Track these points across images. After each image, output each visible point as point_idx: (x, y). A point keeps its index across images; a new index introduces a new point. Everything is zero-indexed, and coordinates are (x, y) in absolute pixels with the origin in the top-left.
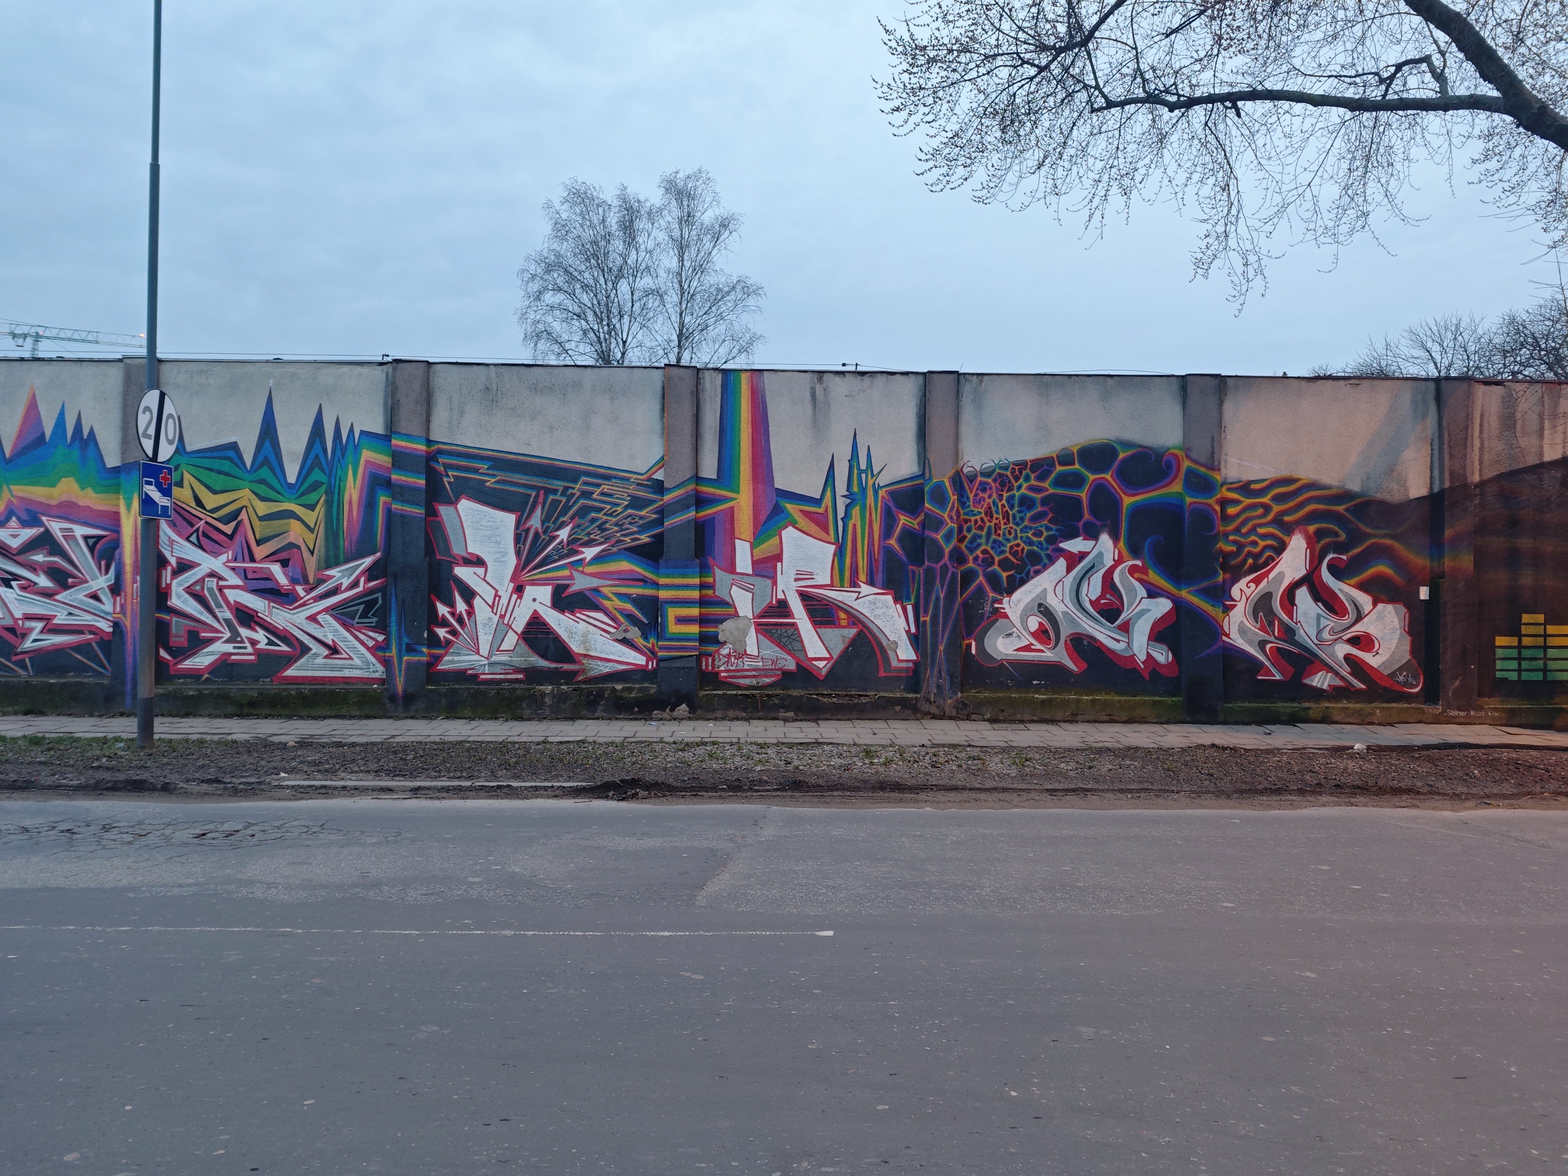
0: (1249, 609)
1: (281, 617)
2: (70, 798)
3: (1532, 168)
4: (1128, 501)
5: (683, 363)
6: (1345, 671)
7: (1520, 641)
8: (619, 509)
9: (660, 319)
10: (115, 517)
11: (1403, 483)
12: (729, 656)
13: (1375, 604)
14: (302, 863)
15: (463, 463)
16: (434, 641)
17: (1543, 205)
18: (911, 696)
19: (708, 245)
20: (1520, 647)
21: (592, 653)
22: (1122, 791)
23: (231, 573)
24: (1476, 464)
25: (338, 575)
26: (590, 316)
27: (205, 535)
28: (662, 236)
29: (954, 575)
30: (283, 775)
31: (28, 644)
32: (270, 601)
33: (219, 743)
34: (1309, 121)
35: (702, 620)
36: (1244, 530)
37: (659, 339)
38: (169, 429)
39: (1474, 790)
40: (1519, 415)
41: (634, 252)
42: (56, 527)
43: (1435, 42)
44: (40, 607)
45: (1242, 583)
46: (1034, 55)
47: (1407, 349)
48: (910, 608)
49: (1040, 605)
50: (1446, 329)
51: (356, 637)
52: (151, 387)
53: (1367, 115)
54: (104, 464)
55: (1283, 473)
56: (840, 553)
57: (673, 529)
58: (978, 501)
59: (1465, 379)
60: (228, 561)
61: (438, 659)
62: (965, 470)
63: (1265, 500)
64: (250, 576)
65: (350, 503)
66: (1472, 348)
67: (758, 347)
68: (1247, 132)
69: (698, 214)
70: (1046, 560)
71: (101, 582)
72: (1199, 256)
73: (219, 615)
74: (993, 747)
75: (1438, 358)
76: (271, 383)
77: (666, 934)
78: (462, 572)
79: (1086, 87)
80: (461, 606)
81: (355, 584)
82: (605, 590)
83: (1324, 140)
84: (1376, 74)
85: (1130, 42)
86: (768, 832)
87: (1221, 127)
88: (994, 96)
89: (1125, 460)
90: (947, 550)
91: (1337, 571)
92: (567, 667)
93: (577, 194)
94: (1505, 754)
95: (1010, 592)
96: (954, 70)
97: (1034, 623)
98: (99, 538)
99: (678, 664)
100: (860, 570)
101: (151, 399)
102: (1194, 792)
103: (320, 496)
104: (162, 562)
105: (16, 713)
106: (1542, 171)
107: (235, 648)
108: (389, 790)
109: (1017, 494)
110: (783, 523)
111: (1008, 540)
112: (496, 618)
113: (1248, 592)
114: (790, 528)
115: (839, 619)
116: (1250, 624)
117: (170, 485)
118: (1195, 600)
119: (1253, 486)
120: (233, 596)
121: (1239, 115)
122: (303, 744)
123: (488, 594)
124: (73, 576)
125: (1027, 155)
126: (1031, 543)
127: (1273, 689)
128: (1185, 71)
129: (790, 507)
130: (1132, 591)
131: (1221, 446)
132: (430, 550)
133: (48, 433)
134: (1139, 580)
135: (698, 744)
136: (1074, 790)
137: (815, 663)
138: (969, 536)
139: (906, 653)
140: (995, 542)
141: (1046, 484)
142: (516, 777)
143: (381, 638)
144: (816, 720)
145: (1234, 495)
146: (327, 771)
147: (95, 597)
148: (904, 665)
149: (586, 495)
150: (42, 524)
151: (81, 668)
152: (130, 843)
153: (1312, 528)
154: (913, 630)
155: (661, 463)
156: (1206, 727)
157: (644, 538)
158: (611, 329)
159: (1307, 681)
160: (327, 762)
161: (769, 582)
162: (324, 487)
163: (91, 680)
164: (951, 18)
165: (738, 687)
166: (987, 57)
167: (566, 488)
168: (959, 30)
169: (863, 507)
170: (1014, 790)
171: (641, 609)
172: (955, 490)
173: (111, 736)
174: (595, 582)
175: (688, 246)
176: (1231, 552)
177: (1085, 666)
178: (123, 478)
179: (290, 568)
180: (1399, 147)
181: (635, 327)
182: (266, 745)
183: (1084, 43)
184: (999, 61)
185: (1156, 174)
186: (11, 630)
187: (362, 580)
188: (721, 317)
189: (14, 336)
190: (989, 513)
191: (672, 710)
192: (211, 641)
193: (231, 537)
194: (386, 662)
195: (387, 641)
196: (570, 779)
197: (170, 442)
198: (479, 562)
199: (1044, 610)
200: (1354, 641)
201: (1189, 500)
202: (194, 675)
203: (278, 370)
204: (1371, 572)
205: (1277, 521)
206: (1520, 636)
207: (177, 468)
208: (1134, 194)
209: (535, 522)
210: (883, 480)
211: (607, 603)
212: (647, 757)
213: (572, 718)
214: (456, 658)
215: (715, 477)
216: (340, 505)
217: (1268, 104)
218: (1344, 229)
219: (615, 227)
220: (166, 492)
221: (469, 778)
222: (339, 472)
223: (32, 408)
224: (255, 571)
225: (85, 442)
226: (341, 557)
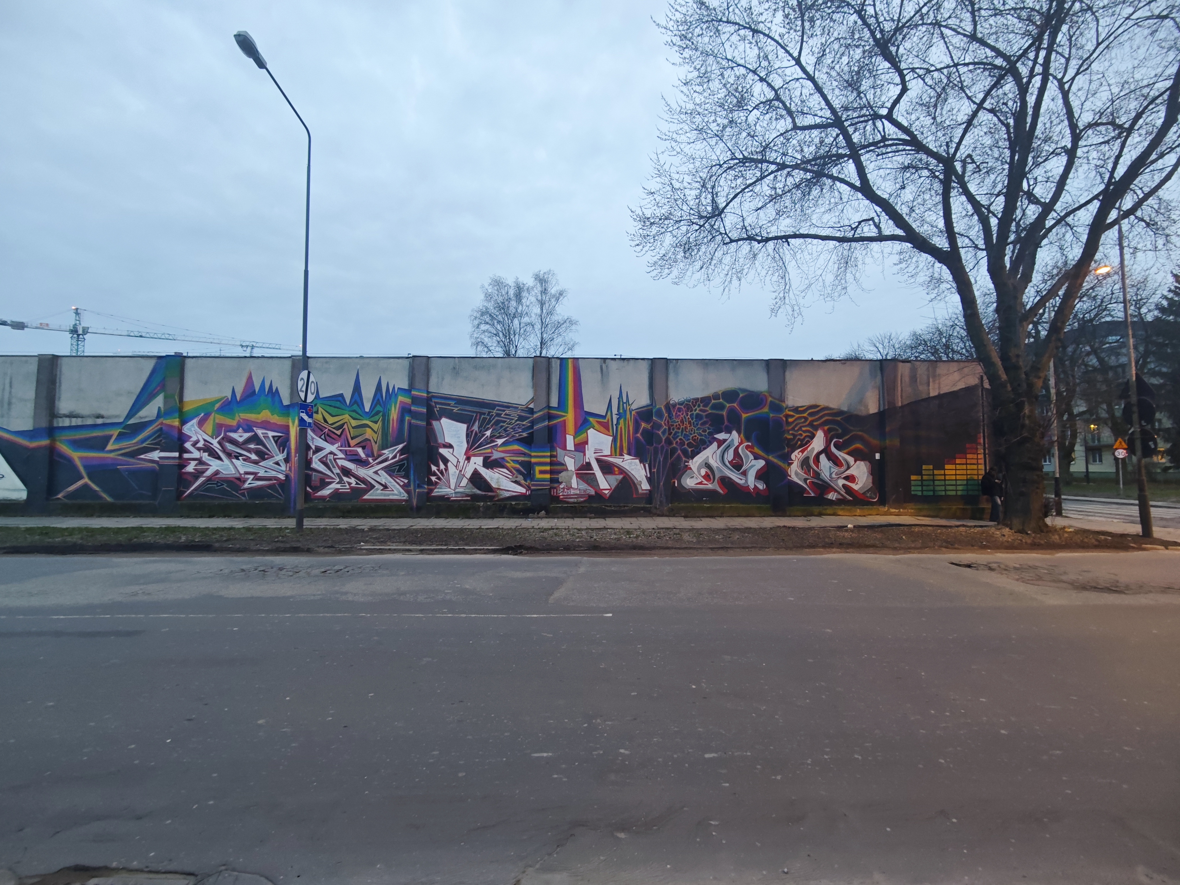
0: (799, 464)
1: (362, 472)
2: (264, 556)
3: (921, 266)
4: (744, 416)
5: (543, 355)
6: (843, 492)
7: (922, 478)
8: (513, 421)
9: (532, 335)
10: (288, 427)
11: (866, 407)
12: (564, 488)
13: (855, 461)
14: (370, 584)
15: (443, 401)
16: (430, 482)
17: (926, 283)
18: (648, 506)
19: (554, 303)
20: (922, 480)
21: (501, 488)
22: (744, 548)
23: (340, 452)
24: (900, 398)
25: (387, 453)
26: (501, 335)
27: (328, 435)
28: (533, 299)
29: (667, 450)
30: (362, 544)
31: (246, 485)
32: (357, 465)
33: (334, 529)
34: (820, 247)
35: (551, 472)
36: (796, 429)
37: (532, 345)
38: (312, 388)
39: (903, 546)
40: (918, 376)
41: (521, 306)
42: (260, 432)
43: (876, 211)
44: (252, 468)
45: (796, 453)
46: (698, 220)
47: (868, 347)
48: (647, 465)
49: (706, 463)
50: (885, 338)
51: (395, 481)
52: (304, 370)
53: (846, 244)
54: (282, 403)
55: (812, 402)
56: (614, 441)
57: (537, 430)
58: (677, 416)
59: (894, 360)
60: (338, 447)
61: (431, 491)
62: (671, 402)
63: (805, 415)
64: (348, 453)
65: (393, 420)
66: (897, 346)
67: (576, 348)
68: (792, 252)
69: (549, 289)
70: (708, 443)
71: (280, 457)
72: (773, 307)
73: (334, 471)
74: (685, 529)
75: (882, 351)
76: (358, 367)
77: (535, 616)
78: (442, 451)
79: (721, 234)
80: (442, 467)
81: (395, 457)
82: (507, 459)
83: (827, 255)
84: (850, 226)
85: (740, 214)
86: (582, 570)
87: (781, 250)
88: (680, 238)
89: (742, 397)
90: (664, 439)
91: (838, 447)
92: (490, 494)
93: (496, 281)
94: (916, 529)
95: (692, 458)
96: (662, 228)
97: (703, 472)
98: (280, 437)
99: (540, 492)
100: (624, 448)
101: (304, 374)
102: (776, 548)
103: (379, 417)
104: (308, 447)
105: (240, 517)
106: (925, 268)
107: (341, 486)
108: (409, 550)
109: (695, 413)
110: (588, 427)
111: (691, 434)
112: (458, 472)
113: (799, 456)
114: (592, 429)
115: (615, 471)
116: (799, 471)
117: (312, 413)
118: (775, 460)
119: (800, 409)
120: (340, 462)
121: (789, 245)
122: (372, 529)
123: (454, 461)
124: (268, 454)
125: (696, 263)
126: (701, 435)
127: (810, 501)
128: (764, 226)
129: (591, 419)
130: (747, 457)
131: (785, 391)
132: (428, 441)
133: (257, 390)
134: (750, 451)
135: (550, 529)
136: (722, 548)
137: (604, 491)
138: (673, 432)
139: (645, 486)
140: (685, 434)
141: (707, 409)
142: (467, 545)
143: (406, 481)
144: (604, 518)
145: (791, 413)
146: (382, 542)
147: (277, 463)
148: (645, 492)
149: (498, 415)
150: (253, 431)
151: (271, 496)
152: (291, 576)
153: (826, 428)
154: (649, 476)
155: (533, 400)
156: (781, 518)
157: (525, 435)
158: (511, 341)
159: (826, 497)
160: (382, 538)
161: (582, 454)
162: (381, 413)
163: (275, 502)
164: (660, 205)
165: (568, 503)
166: (677, 221)
167: (489, 412)
168: (664, 210)
169: (625, 419)
170: (695, 548)
171: (523, 467)
172: (666, 411)
173: (283, 527)
174: (502, 455)
175: (545, 303)
176: (791, 439)
177: (726, 491)
178: (291, 411)
179: (366, 450)
180: (860, 258)
181: (521, 339)
182: (354, 530)
183: (720, 215)
184: (682, 223)
185: (752, 272)
186: (239, 479)
187: (398, 455)
188: (559, 334)
189: (242, 346)
190: (682, 422)
191: (538, 514)
192: (330, 483)
193: (340, 436)
194: (408, 492)
195: (409, 482)
196: (491, 545)
197: (313, 394)
198: (450, 446)
199: (708, 466)
200: (847, 478)
201: (771, 415)
202: (323, 498)
203: (362, 361)
204: (853, 447)
205: (811, 425)
206: (922, 475)
207: (315, 405)
208: (743, 280)
209: (476, 428)
210: (634, 407)
211: (508, 465)
212: (527, 535)
213: (492, 517)
214: (440, 490)
215: (557, 406)
216: (388, 421)
217: (802, 240)
218: (836, 294)
219: (512, 296)
220: (310, 416)
221: (445, 545)
222: (388, 406)
223: (250, 379)
224: (350, 451)
225: (274, 394)
226: (389, 445)
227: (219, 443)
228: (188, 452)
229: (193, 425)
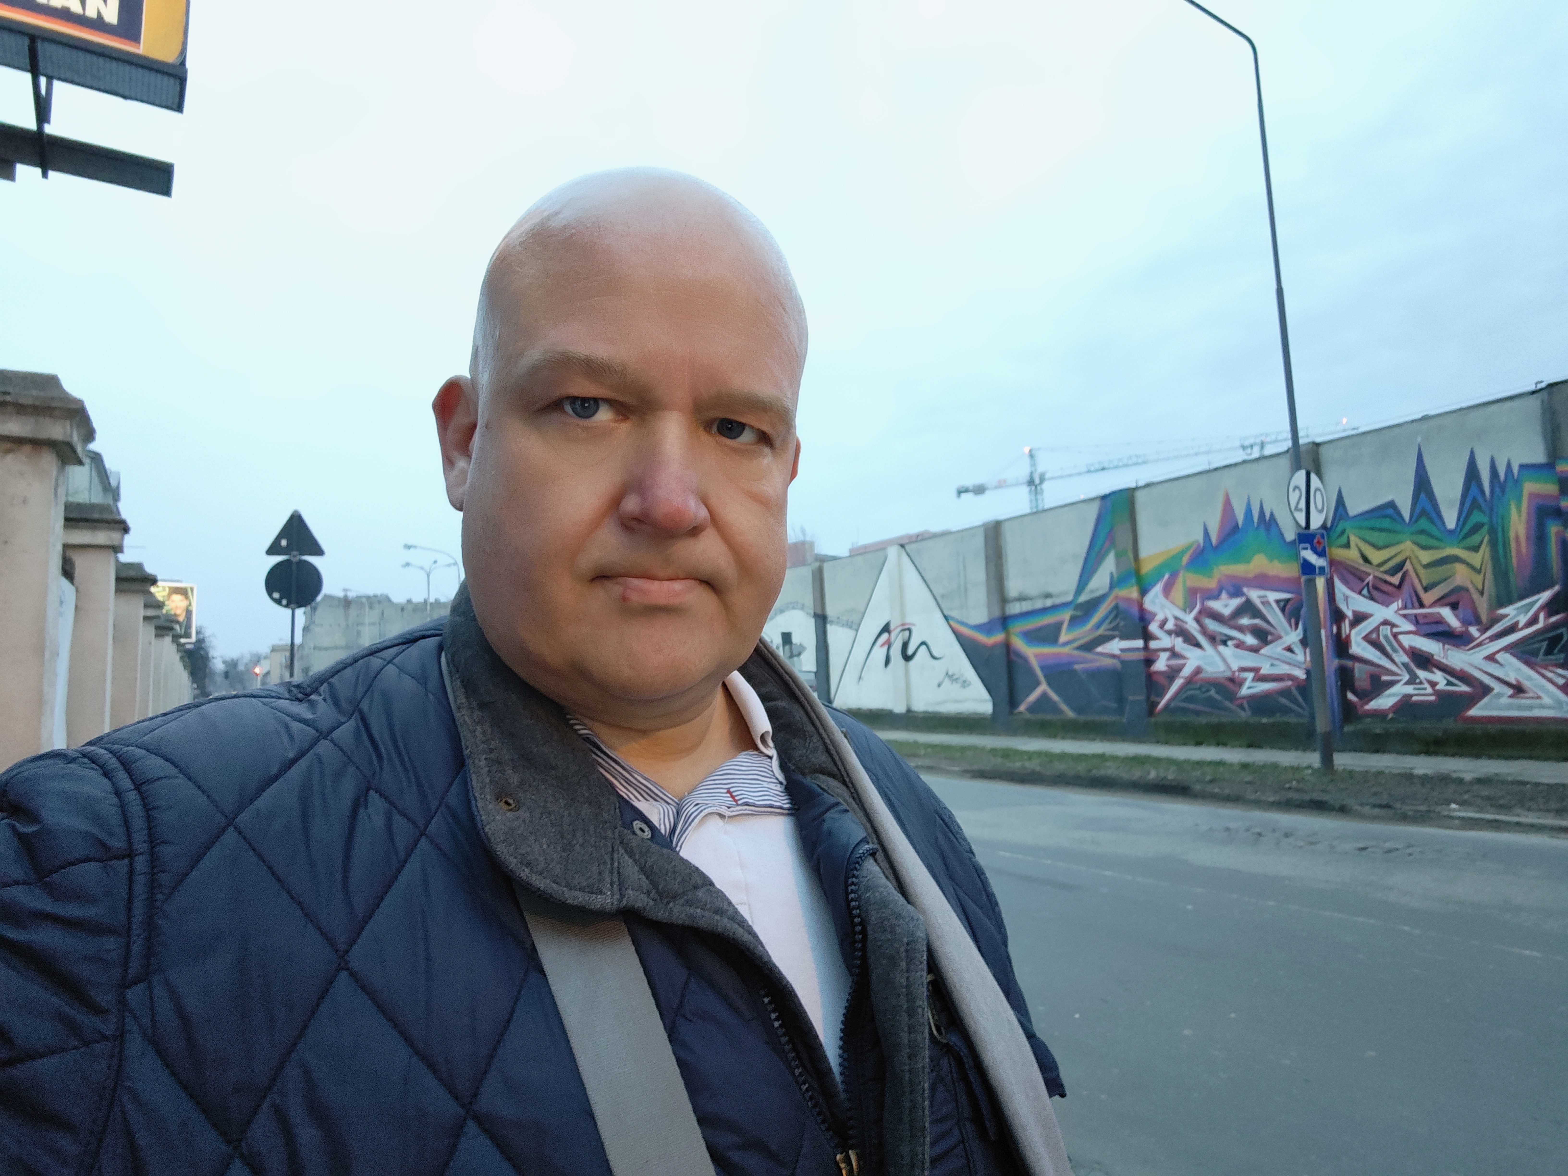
1: (1457, 658)
10: (1298, 581)
23: (1404, 620)
25: (1514, 613)
27: (1376, 588)
30: (1453, 806)
31: (1244, 691)
32: (1445, 643)
33: (1401, 774)
42: (1254, 595)
44: (1250, 660)
51: (1543, 676)
54: (1284, 540)
60: (1399, 609)
64: (1421, 621)
65: (1517, 538)
71: (1293, 637)
73: (1397, 659)
76: (1419, 439)
81: (1534, 621)
98: (1287, 601)
101: (1301, 479)
103: (1483, 536)
104: (1340, 614)
107: (1415, 689)
117: (1325, 549)
120: (1408, 641)
124: (1271, 634)
133: (1241, 522)
146: (1502, 806)
147: (1289, 649)
150: (1244, 594)
151: (1286, 710)
160: (1504, 798)
162: (1486, 528)
163: (1292, 720)
173: (1300, 765)
179: (1460, 609)
182: (1444, 779)
186: (1232, 680)
187: (1542, 616)
189: (1244, 446)
192: (1392, 684)
193: (1399, 587)
197: (1324, 511)
202: (1379, 715)
203: (1427, 425)
207: (1335, 531)
216: (1506, 544)
220: (1321, 554)
222: (1501, 509)
223: (1228, 504)
224: (1425, 616)
225: (1268, 523)
226: (1515, 594)
227: (1197, 620)
228: (1155, 638)
229: (1156, 595)
